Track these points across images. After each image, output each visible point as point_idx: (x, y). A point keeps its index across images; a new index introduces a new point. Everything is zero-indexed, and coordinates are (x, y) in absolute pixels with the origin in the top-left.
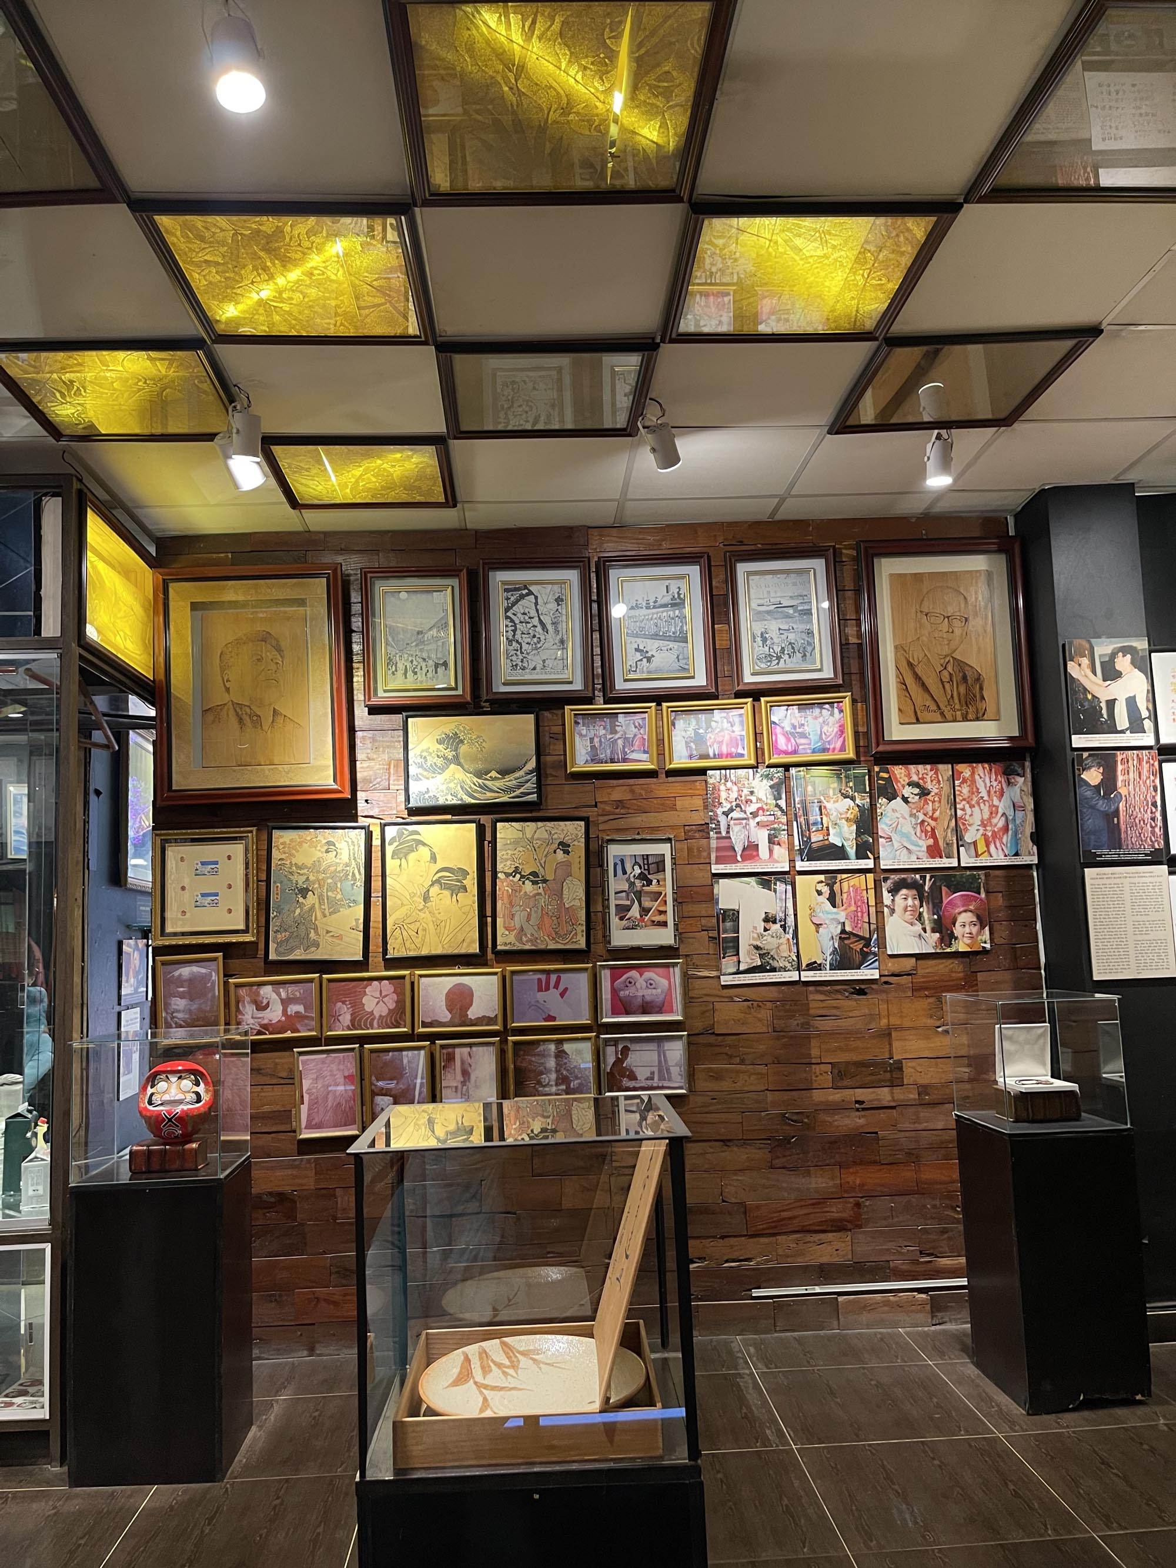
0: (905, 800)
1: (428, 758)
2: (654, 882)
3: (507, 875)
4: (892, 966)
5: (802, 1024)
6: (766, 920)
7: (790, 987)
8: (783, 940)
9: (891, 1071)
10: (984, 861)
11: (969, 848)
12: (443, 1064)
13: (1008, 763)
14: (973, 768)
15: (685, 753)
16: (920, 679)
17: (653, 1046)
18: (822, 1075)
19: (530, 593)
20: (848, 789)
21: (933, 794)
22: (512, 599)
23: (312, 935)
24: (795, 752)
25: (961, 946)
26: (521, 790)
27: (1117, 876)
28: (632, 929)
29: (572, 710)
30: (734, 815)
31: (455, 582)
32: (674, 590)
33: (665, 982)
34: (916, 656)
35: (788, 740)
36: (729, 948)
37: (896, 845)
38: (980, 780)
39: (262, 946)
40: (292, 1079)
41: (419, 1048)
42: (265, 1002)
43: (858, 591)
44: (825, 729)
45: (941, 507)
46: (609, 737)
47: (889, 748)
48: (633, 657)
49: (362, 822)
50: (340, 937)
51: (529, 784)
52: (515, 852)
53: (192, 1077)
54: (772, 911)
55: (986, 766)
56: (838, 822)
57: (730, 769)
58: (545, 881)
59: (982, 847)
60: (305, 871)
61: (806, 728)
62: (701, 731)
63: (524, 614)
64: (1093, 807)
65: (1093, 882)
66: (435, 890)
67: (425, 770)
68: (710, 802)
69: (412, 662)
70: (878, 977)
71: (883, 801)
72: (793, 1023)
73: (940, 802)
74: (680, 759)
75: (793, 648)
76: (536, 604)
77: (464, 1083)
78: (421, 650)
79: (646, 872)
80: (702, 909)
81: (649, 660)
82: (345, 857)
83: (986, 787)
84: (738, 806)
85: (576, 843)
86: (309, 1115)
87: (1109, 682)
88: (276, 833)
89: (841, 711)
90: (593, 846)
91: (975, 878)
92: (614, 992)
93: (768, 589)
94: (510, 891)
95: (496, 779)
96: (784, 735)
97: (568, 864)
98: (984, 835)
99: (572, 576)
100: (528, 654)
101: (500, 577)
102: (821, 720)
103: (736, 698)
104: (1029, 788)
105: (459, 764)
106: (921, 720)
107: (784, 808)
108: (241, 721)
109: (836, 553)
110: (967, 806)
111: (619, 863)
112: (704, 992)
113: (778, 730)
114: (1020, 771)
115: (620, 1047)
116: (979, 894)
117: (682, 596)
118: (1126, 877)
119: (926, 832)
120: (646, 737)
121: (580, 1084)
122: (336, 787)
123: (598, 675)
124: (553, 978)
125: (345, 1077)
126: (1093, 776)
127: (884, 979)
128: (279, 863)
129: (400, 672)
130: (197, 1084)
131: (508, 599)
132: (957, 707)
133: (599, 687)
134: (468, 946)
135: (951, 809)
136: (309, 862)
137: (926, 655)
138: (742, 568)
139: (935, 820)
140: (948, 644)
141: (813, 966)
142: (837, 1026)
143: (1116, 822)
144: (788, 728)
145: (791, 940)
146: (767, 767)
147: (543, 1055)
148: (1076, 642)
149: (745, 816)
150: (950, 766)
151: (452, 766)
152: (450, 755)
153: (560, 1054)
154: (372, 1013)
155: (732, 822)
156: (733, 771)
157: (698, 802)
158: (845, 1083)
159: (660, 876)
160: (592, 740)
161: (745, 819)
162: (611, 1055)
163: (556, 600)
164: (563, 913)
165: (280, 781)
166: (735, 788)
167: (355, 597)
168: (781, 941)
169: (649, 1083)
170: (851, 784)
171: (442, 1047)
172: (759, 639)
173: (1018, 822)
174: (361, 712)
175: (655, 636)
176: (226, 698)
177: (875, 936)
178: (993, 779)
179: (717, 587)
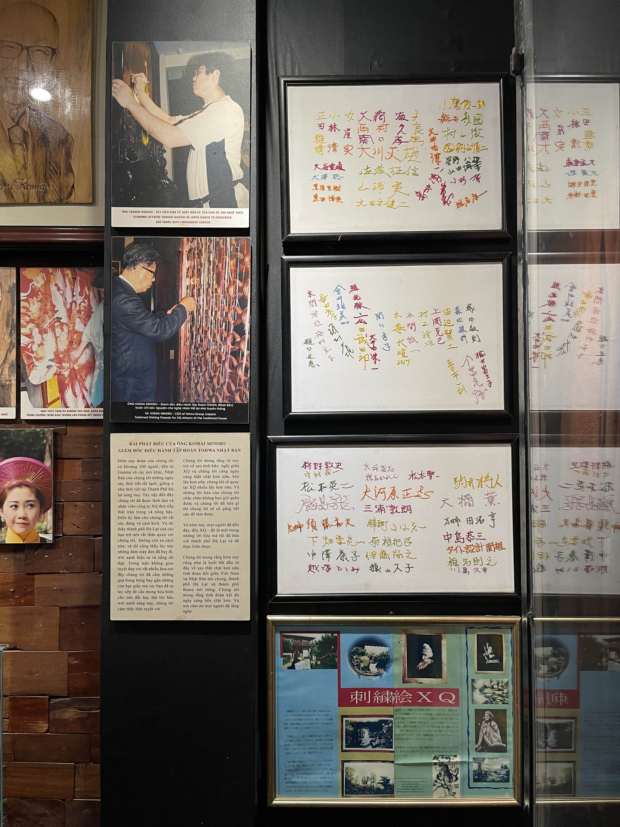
10: (53, 413)
11: (34, 394)
14: (48, 275)
25: (10, 535)
38: (58, 294)
59: (53, 392)
65: (125, 456)
87: (180, 117)
91: (37, 438)
98: (58, 375)
116: (42, 460)
118: (178, 450)
126: (138, 277)
132: (32, 182)
135: (11, 334)
143: (172, 356)
148: (131, 46)
150: (14, 270)
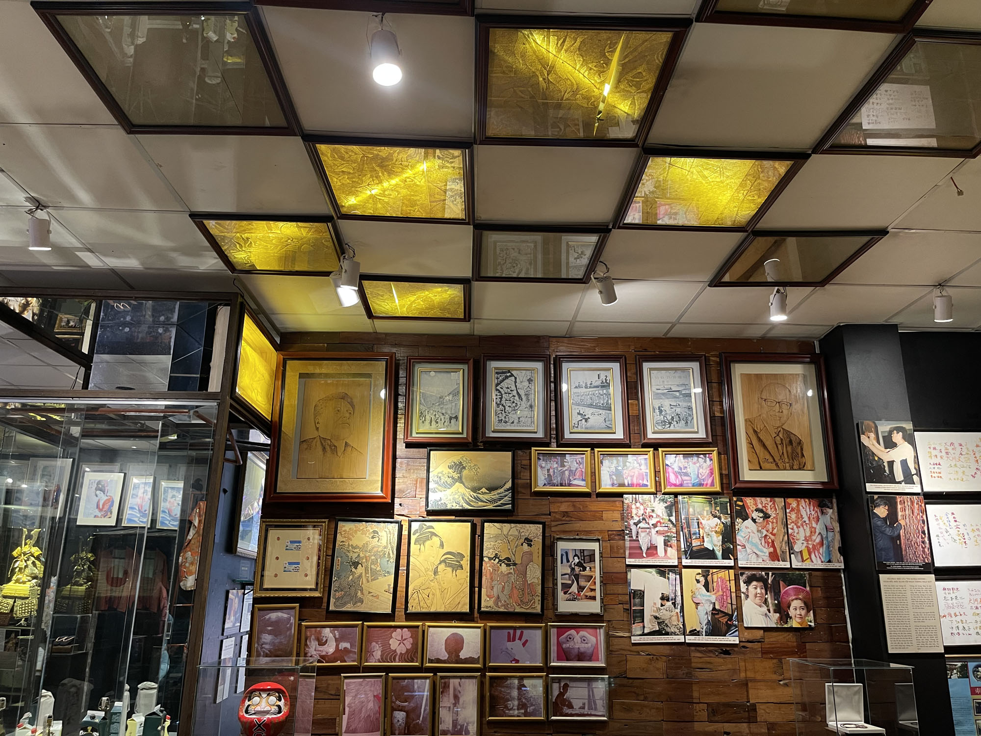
0: (754, 520)
1: (442, 478)
2: (588, 569)
3: (490, 559)
4: (747, 635)
5: (687, 673)
6: (663, 598)
7: (679, 647)
8: (674, 613)
9: (748, 711)
10: (807, 565)
11: (798, 555)
12: (441, 690)
13: (821, 499)
14: (798, 502)
15: (609, 482)
16: (762, 441)
17: (585, 684)
18: (701, 711)
19: (512, 375)
20: (716, 511)
21: (772, 517)
22: (501, 378)
23: (359, 593)
24: (681, 485)
25: (795, 623)
26: (501, 502)
27: (902, 580)
28: (573, 600)
29: (536, 450)
30: (641, 525)
31: (466, 367)
32: (603, 377)
33: (593, 639)
34: (759, 427)
35: (677, 477)
36: (636, 617)
37: (749, 551)
38: (803, 510)
39: (325, 600)
40: (338, 696)
41: (426, 678)
42: (324, 639)
43: (720, 384)
44: (701, 470)
45: (774, 333)
46: (559, 469)
47: (743, 485)
48: (576, 418)
49: (397, 518)
50: (377, 597)
51: (506, 498)
52: (496, 543)
53: (277, 694)
54: (666, 593)
55: (807, 500)
56: (710, 533)
57: (638, 494)
58: (515, 564)
59: (806, 555)
60: (358, 550)
61: (688, 469)
62: (620, 468)
63: (508, 388)
64: (883, 533)
65: (886, 584)
66: (442, 567)
67: (440, 486)
68: (625, 515)
69: (435, 415)
70: (738, 643)
71: (739, 520)
72: (680, 672)
73: (777, 523)
74: (606, 485)
75: (679, 417)
76: (516, 382)
77: (455, 705)
78: (442, 408)
79: (582, 562)
80: (619, 589)
81: (586, 420)
82: (384, 542)
83: (807, 515)
84: (644, 519)
85: (536, 539)
86: (348, 723)
87: (889, 450)
88: (340, 524)
89: (711, 460)
90: (548, 542)
91: (802, 577)
92: (559, 644)
93: (663, 380)
94: (492, 570)
95: (485, 493)
96: (674, 473)
97: (531, 553)
98: (807, 547)
99: (539, 366)
100: (509, 413)
101: (494, 365)
102: (698, 465)
103: (642, 448)
104: (836, 516)
105: (462, 482)
106: (763, 468)
107: (674, 522)
108: (324, 449)
109: (707, 360)
110: (795, 527)
111: (565, 554)
112: (620, 647)
113: (670, 470)
114: (829, 504)
115: (562, 684)
116: (805, 587)
117: (608, 381)
118: (907, 582)
119: (768, 543)
120: (584, 470)
121: (534, 709)
122: (382, 494)
123: (553, 428)
124: (518, 632)
125: (374, 696)
126: (881, 511)
127: (742, 644)
128: (341, 544)
129: (428, 422)
130: (280, 700)
131: (498, 378)
132: (787, 460)
133: (554, 436)
134: (462, 607)
135: (784, 528)
136: (360, 544)
137: (765, 426)
138: (646, 366)
139: (774, 535)
140: (780, 420)
141: (694, 633)
142: (711, 676)
143: (898, 543)
144: (676, 469)
145: (679, 614)
146: (663, 494)
147: (510, 687)
148: (866, 422)
149: (648, 526)
150: (783, 499)
151: (457, 484)
152: (456, 476)
153: (521, 686)
154: (395, 651)
155: (640, 530)
156: (640, 496)
157: (617, 515)
158: (716, 719)
159: (592, 565)
160: (548, 470)
161: (648, 528)
162: (556, 690)
163: (528, 380)
164: (526, 587)
165: (346, 489)
166: (642, 507)
167: (402, 373)
168: (672, 614)
169: (582, 711)
170: (718, 508)
171: (442, 677)
172: (657, 411)
173: (829, 539)
174: (401, 447)
175: (591, 406)
176: (315, 434)
177: (736, 613)
178: (812, 510)
179: (630, 377)
